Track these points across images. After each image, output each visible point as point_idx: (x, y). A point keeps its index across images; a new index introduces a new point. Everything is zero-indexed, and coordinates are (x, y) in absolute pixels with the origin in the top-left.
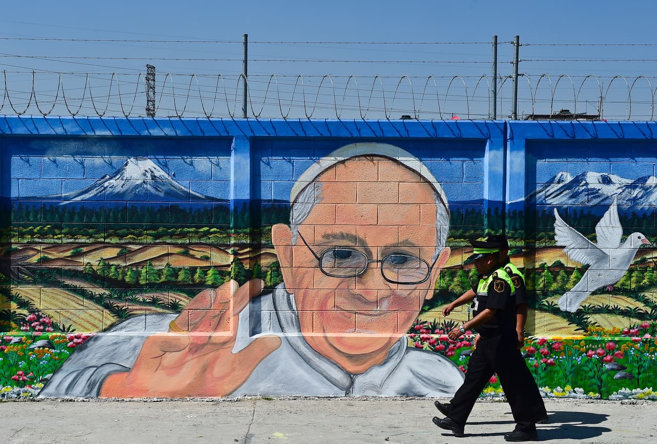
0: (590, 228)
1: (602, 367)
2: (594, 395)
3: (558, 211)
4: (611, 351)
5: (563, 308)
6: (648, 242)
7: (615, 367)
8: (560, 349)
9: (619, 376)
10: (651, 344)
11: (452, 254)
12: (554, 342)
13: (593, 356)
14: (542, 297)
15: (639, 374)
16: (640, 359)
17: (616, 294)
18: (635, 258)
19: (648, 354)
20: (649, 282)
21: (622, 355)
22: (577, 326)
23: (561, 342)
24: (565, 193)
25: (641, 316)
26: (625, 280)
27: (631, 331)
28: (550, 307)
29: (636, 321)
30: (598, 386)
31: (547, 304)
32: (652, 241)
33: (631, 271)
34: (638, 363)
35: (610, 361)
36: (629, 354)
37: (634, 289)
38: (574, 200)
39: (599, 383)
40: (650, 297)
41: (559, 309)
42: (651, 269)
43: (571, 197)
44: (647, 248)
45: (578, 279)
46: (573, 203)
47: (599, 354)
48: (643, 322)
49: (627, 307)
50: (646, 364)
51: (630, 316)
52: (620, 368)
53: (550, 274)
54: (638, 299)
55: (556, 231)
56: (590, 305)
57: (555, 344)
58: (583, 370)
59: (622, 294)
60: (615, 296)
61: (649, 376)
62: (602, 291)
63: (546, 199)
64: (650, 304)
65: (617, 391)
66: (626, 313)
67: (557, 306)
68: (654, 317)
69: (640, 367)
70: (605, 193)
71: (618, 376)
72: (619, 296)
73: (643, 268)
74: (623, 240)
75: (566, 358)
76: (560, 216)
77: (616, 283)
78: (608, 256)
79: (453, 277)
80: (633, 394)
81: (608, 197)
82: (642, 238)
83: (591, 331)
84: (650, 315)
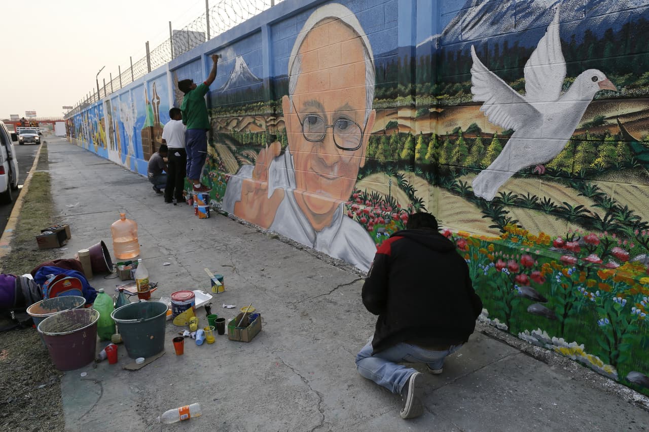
0: (516, 69)
1: (514, 289)
2: (501, 324)
3: (475, 50)
4: (527, 269)
5: (478, 193)
6: (610, 86)
7: (531, 294)
8: (465, 249)
9: (535, 309)
10: (591, 273)
11: (377, 118)
12: (459, 237)
13: (503, 269)
14: (454, 175)
15: (565, 316)
16: (570, 293)
17: (549, 180)
18: (585, 117)
19: (583, 289)
20: (608, 162)
21: (542, 279)
22: (493, 221)
23: (466, 240)
24: (484, 18)
25: (587, 222)
26: (565, 157)
27: (568, 244)
28: (463, 190)
29: (577, 229)
30: (506, 313)
31: (460, 185)
32: (619, 82)
33: (575, 141)
34: (566, 298)
35: (525, 283)
36: (553, 281)
37: (579, 174)
38: (495, 27)
39: (507, 310)
40: (606, 190)
41: (472, 193)
42: (611, 139)
43: (493, 24)
44: (607, 99)
45: (498, 151)
46: (495, 33)
47: (510, 268)
48: (589, 232)
49: (565, 203)
50: (579, 305)
51: (568, 219)
52: (537, 298)
53: (464, 142)
54: (583, 191)
55: (473, 80)
56: (511, 193)
57: (460, 241)
58: (489, 285)
59: (559, 181)
60: (546, 182)
61: (582, 326)
62: (529, 172)
63: (463, 34)
64: (605, 203)
65: (530, 330)
66: (562, 213)
67: (470, 189)
68: (610, 228)
69: (568, 306)
70: (541, 5)
71: (533, 308)
72: (553, 184)
73: (598, 137)
74: (566, 86)
75: (471, 263)
76: (477, 56)
77: (550, 161)
78: (540, 115)
79: (378, 144)
80: (552, 344)
81: (545, 10)
82: (600, 80)
83: (510, 232)
84: (603, 224)
